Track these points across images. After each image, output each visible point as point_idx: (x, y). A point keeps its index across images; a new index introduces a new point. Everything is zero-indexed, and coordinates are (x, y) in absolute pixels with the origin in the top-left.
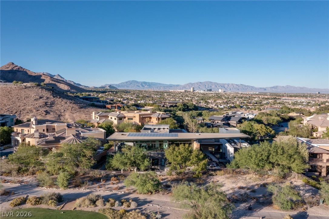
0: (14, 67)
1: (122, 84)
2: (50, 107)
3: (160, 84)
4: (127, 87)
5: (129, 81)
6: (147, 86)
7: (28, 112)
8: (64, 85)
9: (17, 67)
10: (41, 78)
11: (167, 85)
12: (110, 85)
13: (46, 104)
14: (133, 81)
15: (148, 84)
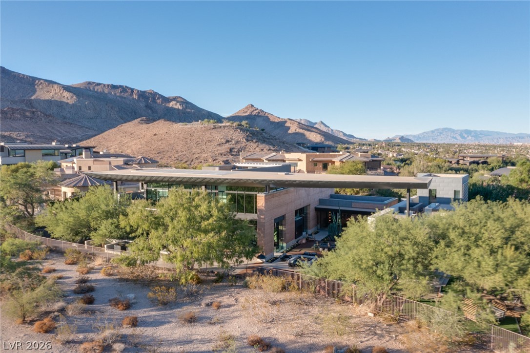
0: (253, 111)
1: (425, 134)
2: (235, 155)
3: (498, 133)
4: (433, 139)
5: (438, 130)
6: (472, 137)
7: (201, 162)
8: (316, 134)
9: (257, 111)
10: (286, 125)
11: (514, 134)
12: (402, 137)
13: (231, 150)
14: (444, 129)
15: (473, 134)
